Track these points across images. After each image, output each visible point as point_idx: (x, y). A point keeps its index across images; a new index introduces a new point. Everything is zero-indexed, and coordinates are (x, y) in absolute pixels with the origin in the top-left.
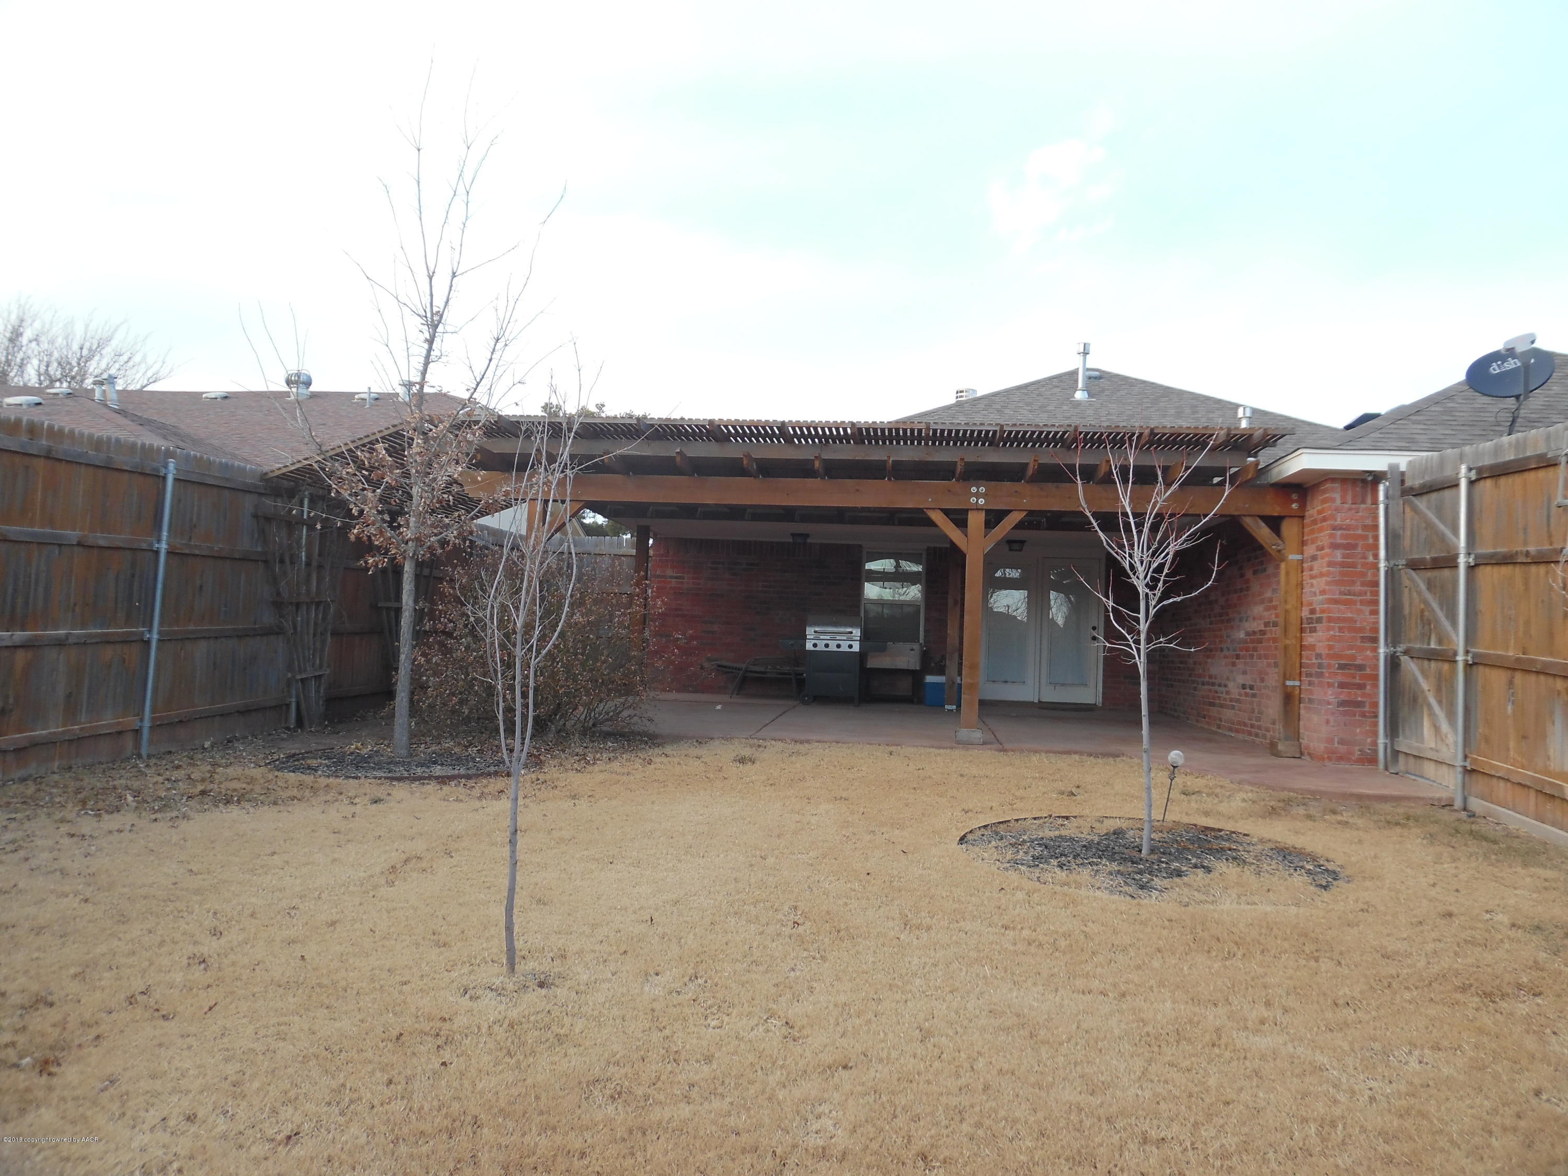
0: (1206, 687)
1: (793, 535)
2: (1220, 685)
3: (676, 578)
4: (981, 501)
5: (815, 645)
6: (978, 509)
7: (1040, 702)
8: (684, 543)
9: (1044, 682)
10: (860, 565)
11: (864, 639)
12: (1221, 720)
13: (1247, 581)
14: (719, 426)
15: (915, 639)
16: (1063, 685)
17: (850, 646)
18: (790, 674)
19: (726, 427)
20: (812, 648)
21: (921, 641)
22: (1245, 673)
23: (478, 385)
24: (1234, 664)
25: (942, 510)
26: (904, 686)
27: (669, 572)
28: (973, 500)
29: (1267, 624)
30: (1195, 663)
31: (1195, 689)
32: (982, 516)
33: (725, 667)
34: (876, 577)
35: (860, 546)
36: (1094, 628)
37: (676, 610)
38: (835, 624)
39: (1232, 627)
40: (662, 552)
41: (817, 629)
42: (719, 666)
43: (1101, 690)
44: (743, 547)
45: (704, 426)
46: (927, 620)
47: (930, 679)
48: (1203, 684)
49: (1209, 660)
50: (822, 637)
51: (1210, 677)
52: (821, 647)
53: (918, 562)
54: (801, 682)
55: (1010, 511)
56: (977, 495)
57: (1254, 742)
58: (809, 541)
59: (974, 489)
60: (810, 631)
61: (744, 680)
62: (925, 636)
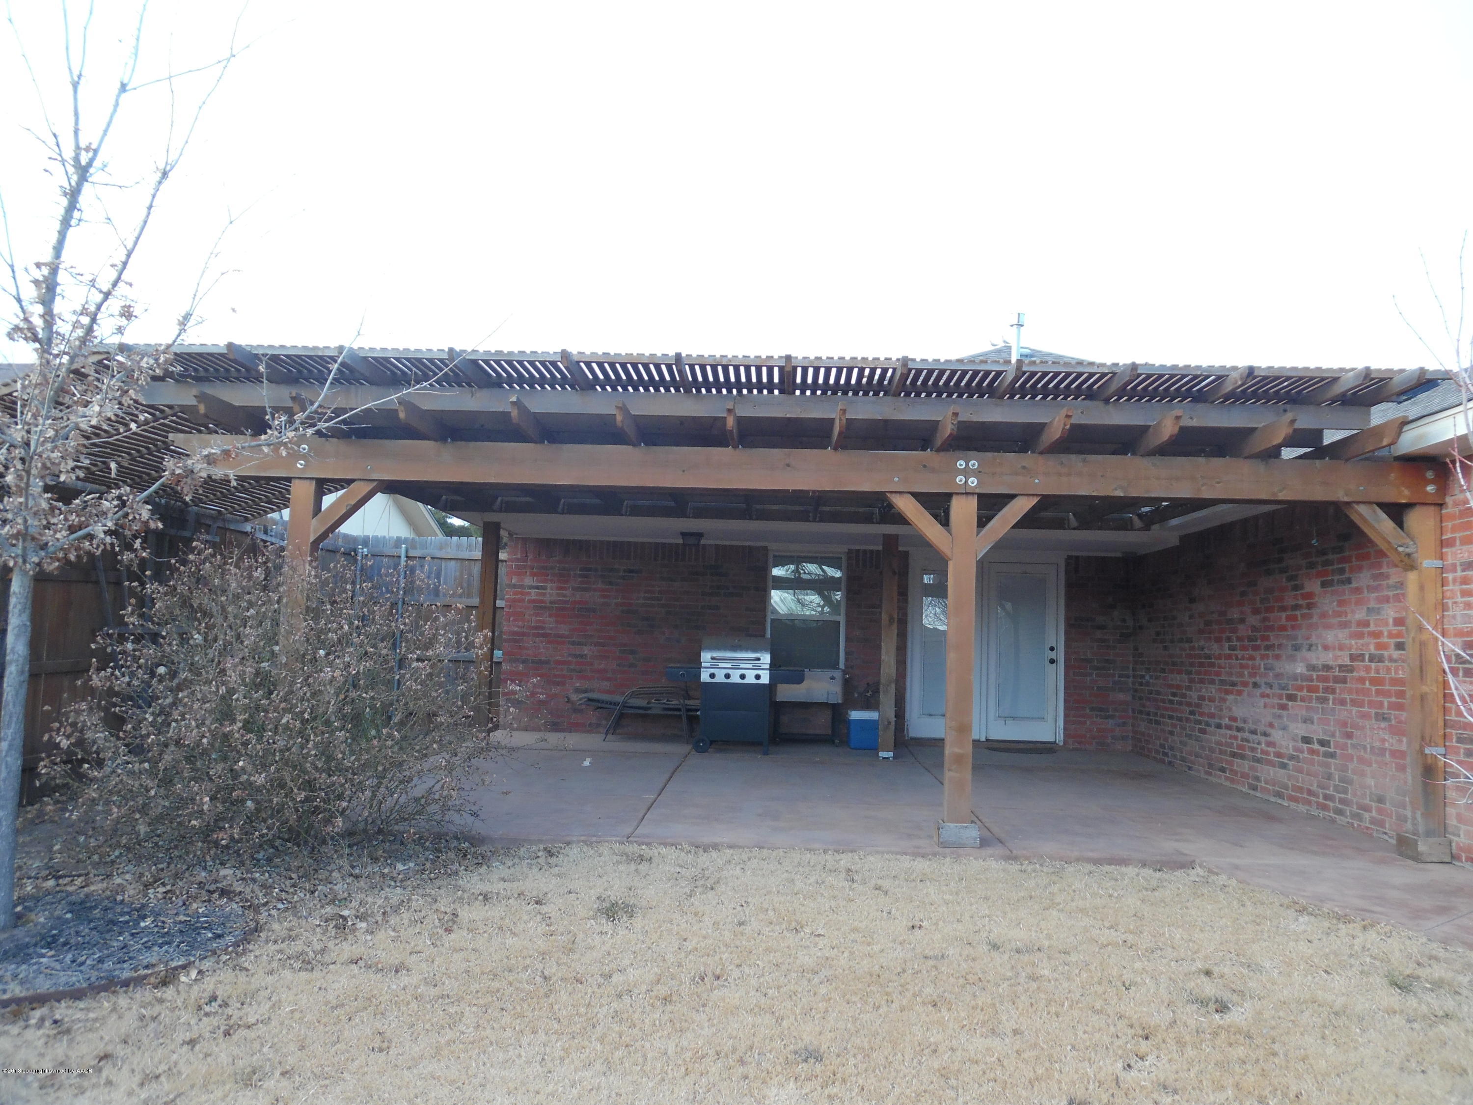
0: (1223, 731)
1: (684, 535)
2: (1254, 732)
3: (537, 588)
4: (973, 482)
5: (712, 676)
6: (967, 494)
7: (987, 740)
8: (546, 545)
9: (992, 714)
10: (764, 570)
11: (774, 666)
12: (1257, 779)
13: (1310, 595)
14: (578, 362)
15: (835, 665)
16: (1014, 718)
17: (758, 677)
18: (679, 710)
19: (588, 364)
20: (709, 680)
21: (842, 666)
22: (1306, 720)
23: (129, 256)
24: (1284, 707)
25: (914, 495)
26: (821, 723)
27: (528, 581)
28: (960, 479)
29: (1353, 658)
30: (1201, 698)
31: (1203, 731)
32: (972, 504)
33: (598, 701)
34: (781, 584)
35: (765, 549)
36: (1052, 649)
37: (536, 628)
38: (734, 648)
39: (1277, 657)
40: (519, 556)
41: (716, 654)
42: (590, 700)
43: (1062, 727)
44: (619, 549)
45: (554, 364)
46: (848, 639)
47: (855, 715)
48: (1219, 726)
49: (1230, 697)
50: (721, 665)
51: (1234, 719)
52: (720, 678)
53: (838, 567)
54: (693, 720)
55: (1013, 497)
56: (966, 473)
57: (1333, 821)
58: (703, 542)
59: (961, 464)
60: (706, 656)
61: (622, 716)
62: (847, 660)
